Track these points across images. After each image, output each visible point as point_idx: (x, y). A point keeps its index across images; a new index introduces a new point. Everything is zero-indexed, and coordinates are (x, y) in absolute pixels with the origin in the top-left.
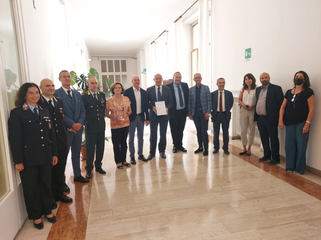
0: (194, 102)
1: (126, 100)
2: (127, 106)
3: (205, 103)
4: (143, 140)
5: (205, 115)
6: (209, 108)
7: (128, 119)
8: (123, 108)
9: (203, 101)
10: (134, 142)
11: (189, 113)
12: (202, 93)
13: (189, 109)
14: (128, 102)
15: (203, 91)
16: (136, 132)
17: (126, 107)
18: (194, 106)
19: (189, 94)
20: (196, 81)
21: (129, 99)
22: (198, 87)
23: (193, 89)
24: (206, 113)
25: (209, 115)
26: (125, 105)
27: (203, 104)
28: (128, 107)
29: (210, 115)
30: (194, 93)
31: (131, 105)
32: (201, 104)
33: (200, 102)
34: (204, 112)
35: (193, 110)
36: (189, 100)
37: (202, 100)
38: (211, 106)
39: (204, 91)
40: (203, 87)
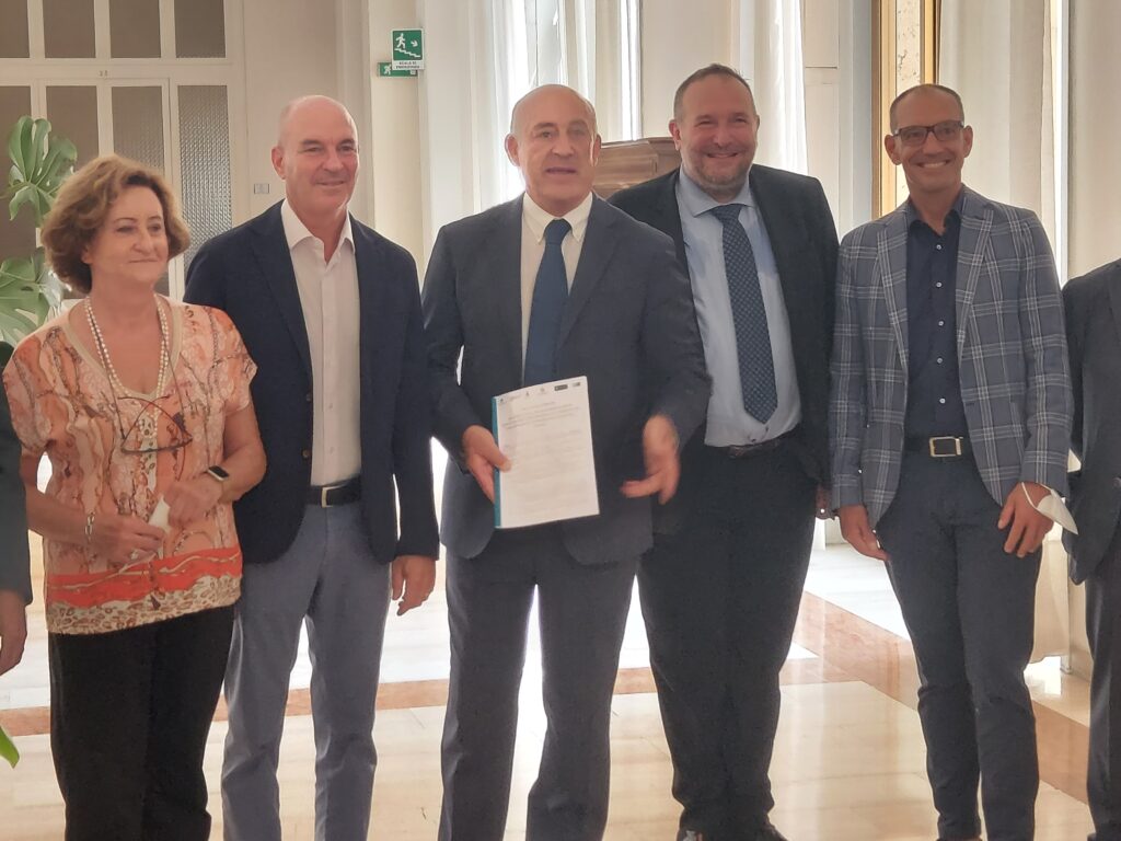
0: (891, 377)
1: (206, 342)
2: (216, 403)
3: (1007, 389)
4: (370, 755)
5: (1007, 512)
6: (1042, 434)
7: (222, 531)
8: (179, 420)
9: (979, 368)
10: (280, 774)
11: (843, 481)
12: (973, 278)
13: (844, 443)
14: (225, 367)
15: (976, 260)
16: (302, 674)
17: (207, 411)
18: (890, 416)
19: (845, 291)
20: (913, 165)
21: (235, 335)
22: (927, 219)
23: (883, 247)
24: (1016, 483)
25: (1043, 507)
26: (197, 394)
27: (983, 393)
28: (230, 412)
29: (1054, 505)
30: (888, 283)
31: (255, 387)
32: (966, 395)
33: (952, 377)
34: (992, 475)
35: (886, 458)
36: (845, 351)
37: (977, 353)
38: (1066, 420)
39: (992, 267)
40: (986, 226)
